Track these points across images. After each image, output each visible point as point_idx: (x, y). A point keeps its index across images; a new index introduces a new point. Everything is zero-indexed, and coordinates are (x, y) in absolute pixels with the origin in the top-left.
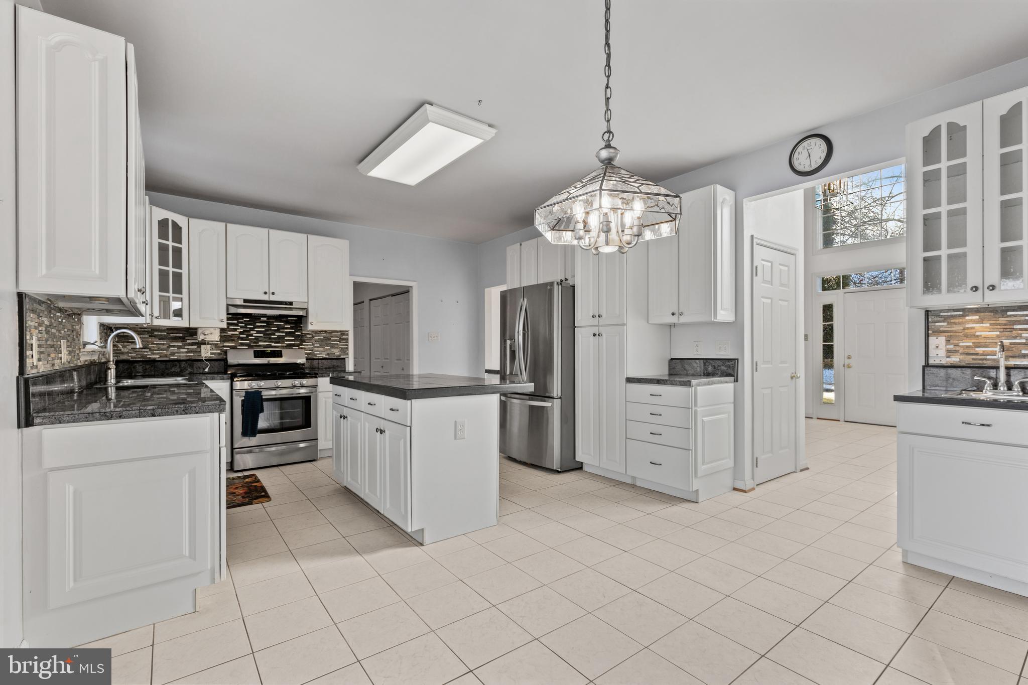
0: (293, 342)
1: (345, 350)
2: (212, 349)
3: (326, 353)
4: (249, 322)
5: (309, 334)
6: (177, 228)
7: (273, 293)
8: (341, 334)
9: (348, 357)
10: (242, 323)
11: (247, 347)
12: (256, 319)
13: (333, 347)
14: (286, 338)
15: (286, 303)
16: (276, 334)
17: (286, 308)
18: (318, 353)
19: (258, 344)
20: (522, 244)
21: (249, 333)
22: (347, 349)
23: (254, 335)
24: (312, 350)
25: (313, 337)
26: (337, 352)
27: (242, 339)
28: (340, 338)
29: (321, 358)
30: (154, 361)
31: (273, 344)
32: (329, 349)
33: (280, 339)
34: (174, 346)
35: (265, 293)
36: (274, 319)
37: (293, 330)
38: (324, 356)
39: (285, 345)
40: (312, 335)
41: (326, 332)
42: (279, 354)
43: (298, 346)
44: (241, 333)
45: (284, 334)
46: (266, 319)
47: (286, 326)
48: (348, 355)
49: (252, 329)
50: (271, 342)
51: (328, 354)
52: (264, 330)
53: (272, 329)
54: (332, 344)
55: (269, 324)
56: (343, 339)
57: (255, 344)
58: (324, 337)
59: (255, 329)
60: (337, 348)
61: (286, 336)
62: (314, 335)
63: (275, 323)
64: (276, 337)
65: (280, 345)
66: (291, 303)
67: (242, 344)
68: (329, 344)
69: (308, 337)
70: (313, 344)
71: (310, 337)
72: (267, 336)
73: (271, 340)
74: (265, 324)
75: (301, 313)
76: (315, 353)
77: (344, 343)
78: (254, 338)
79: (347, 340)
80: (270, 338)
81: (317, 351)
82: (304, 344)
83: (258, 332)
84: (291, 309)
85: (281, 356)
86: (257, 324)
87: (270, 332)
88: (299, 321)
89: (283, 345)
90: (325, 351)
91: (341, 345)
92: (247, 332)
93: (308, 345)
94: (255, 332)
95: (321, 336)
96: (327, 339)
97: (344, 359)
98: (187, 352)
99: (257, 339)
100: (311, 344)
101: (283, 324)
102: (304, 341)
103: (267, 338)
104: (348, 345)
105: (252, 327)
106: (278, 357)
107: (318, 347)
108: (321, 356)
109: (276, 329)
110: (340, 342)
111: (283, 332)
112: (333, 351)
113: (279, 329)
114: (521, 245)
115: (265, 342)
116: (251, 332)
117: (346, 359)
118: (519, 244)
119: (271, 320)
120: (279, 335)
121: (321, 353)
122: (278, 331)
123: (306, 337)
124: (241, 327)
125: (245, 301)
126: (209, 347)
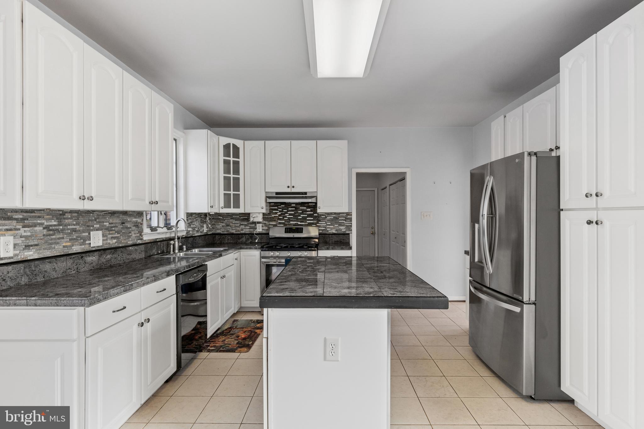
0: (313, 222)
1: (349, 228)
2: (262, 226)
3: (335, 229)
4: (285, 208)
5: (323, 215)
6: (236, 149)
7: (293, 187)
8: (347, 215)
9: (351, 233)
10: (280, 208)
11: (283, 225)
12: (289, 205)
13: (340, 225)
14: (307, 219)
15: (302, 193)
16: (301, 216)
17: (303, 197)
18: (330, 229)
19: (289, 223)
20: (507, 115)
21: (284, 215)
22: (351, 226)
23: (287, 217)
24: (325, 227)
25: (326, 217)
26: (343, 229)
27: (280, 219)
28: (346, 218)
29: (332, 233)
30: (233, 234)
31: (299, 223)
32: (337, 226)
33: (304, 219)
34: (242, 225)
35: (288, 187)
36: (299, 205)
37: (312, 213)
38: (334, 231)
39: (307, 223)
40: (325, 216)
41: (335, 213)
42: (300, 231)
43: (316, 224)
44: (280, 215)
45: (306, 216)
46: (295, 205)
47: (307, 210)
48: (351, 231)
49: (286, 213)
50: (298, 221)
51: (337, 230)
52: (293, 213)
53: (299, 212)
54: (340, 222)
55: (296, 209)
56: (348, 219)
57: (288, 223)
58: (334, 217)
59: (288, 213)
60: (342, 226)
61: (307, 217)
62: (327, 216)
63: (300, 208)
64: (301, 217)
65: (304, 223)
66: (306, 193)
67: (280, 223)
68: (337, 222)
69: (322, 218)
70: (326, 223)
71: (324, 218)
72: (295, 217)
73: (298, 220)
74: (294, 209)
75: (313, 200)
76: (328, 229)
77: (349, 221)
78: (287, 218)
79: (351, 220)
80: (298, 219)
81: (329, 228)
82: (319, 223)
83: (290, 215)
84: (306, 198)
85: (302, 232)
86: (289, 209)
87: (297, 214)
88: (314, 206)
89: (305, 223)
90: (334, 228)
91: (347, 223)
92: (283, 215)
93: (322, 224)
94: (288, 215)
95: (331, 217)
96: (336, 218)
97: (349, 234)
98: (250, 229)
99: (289, 219)
100: (325, 222)
101: (305, 208)
102: (320, 221)
103: (295, 218)
104: (351, 223)
105: (286, 211)
106: (300, 232)
107: (329, 225)
108: (332, 232)
109: (301, 212)
110: (346, 221)
111: (305, 214)
112: (340, 228)
113: (304, 211)
114: (505, 117)
115: (294, 221)
116: (286, 214)
117: (350, 234)
118: (502, 117)
119: (298, 206)
120: (303, 216)
121: (332, 230)
122: (302, 213)
123: (321, 218)
124: (280, 211)
125: (277, 193)
126: (261, 225)
